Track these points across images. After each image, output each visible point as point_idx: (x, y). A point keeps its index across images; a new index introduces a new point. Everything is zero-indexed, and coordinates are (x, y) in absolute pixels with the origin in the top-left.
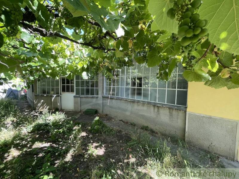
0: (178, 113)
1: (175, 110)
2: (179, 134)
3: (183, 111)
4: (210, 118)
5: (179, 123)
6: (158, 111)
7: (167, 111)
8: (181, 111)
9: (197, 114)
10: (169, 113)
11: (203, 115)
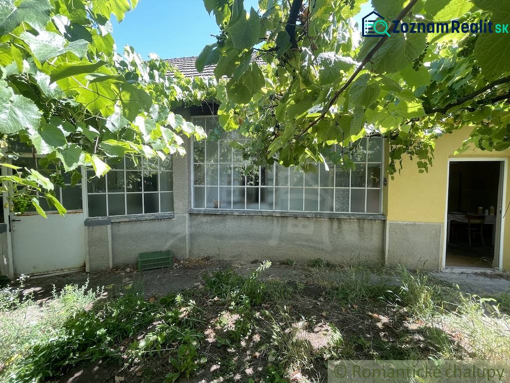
0: (372, 225)
1: (367, 221)
2: (374, 257)
3: (380, 221)
4: (414, 225)
5: (375, 240)
6: (340, 227)
7: (355, 225)
8: (377, 221)
9: (400, 223)
10: (358, 228)
11: (406, 223)
